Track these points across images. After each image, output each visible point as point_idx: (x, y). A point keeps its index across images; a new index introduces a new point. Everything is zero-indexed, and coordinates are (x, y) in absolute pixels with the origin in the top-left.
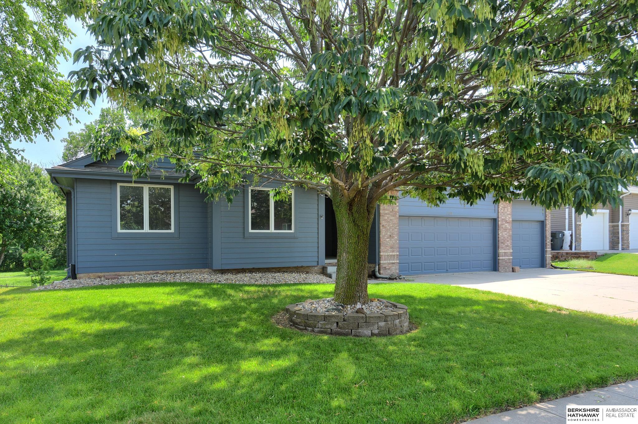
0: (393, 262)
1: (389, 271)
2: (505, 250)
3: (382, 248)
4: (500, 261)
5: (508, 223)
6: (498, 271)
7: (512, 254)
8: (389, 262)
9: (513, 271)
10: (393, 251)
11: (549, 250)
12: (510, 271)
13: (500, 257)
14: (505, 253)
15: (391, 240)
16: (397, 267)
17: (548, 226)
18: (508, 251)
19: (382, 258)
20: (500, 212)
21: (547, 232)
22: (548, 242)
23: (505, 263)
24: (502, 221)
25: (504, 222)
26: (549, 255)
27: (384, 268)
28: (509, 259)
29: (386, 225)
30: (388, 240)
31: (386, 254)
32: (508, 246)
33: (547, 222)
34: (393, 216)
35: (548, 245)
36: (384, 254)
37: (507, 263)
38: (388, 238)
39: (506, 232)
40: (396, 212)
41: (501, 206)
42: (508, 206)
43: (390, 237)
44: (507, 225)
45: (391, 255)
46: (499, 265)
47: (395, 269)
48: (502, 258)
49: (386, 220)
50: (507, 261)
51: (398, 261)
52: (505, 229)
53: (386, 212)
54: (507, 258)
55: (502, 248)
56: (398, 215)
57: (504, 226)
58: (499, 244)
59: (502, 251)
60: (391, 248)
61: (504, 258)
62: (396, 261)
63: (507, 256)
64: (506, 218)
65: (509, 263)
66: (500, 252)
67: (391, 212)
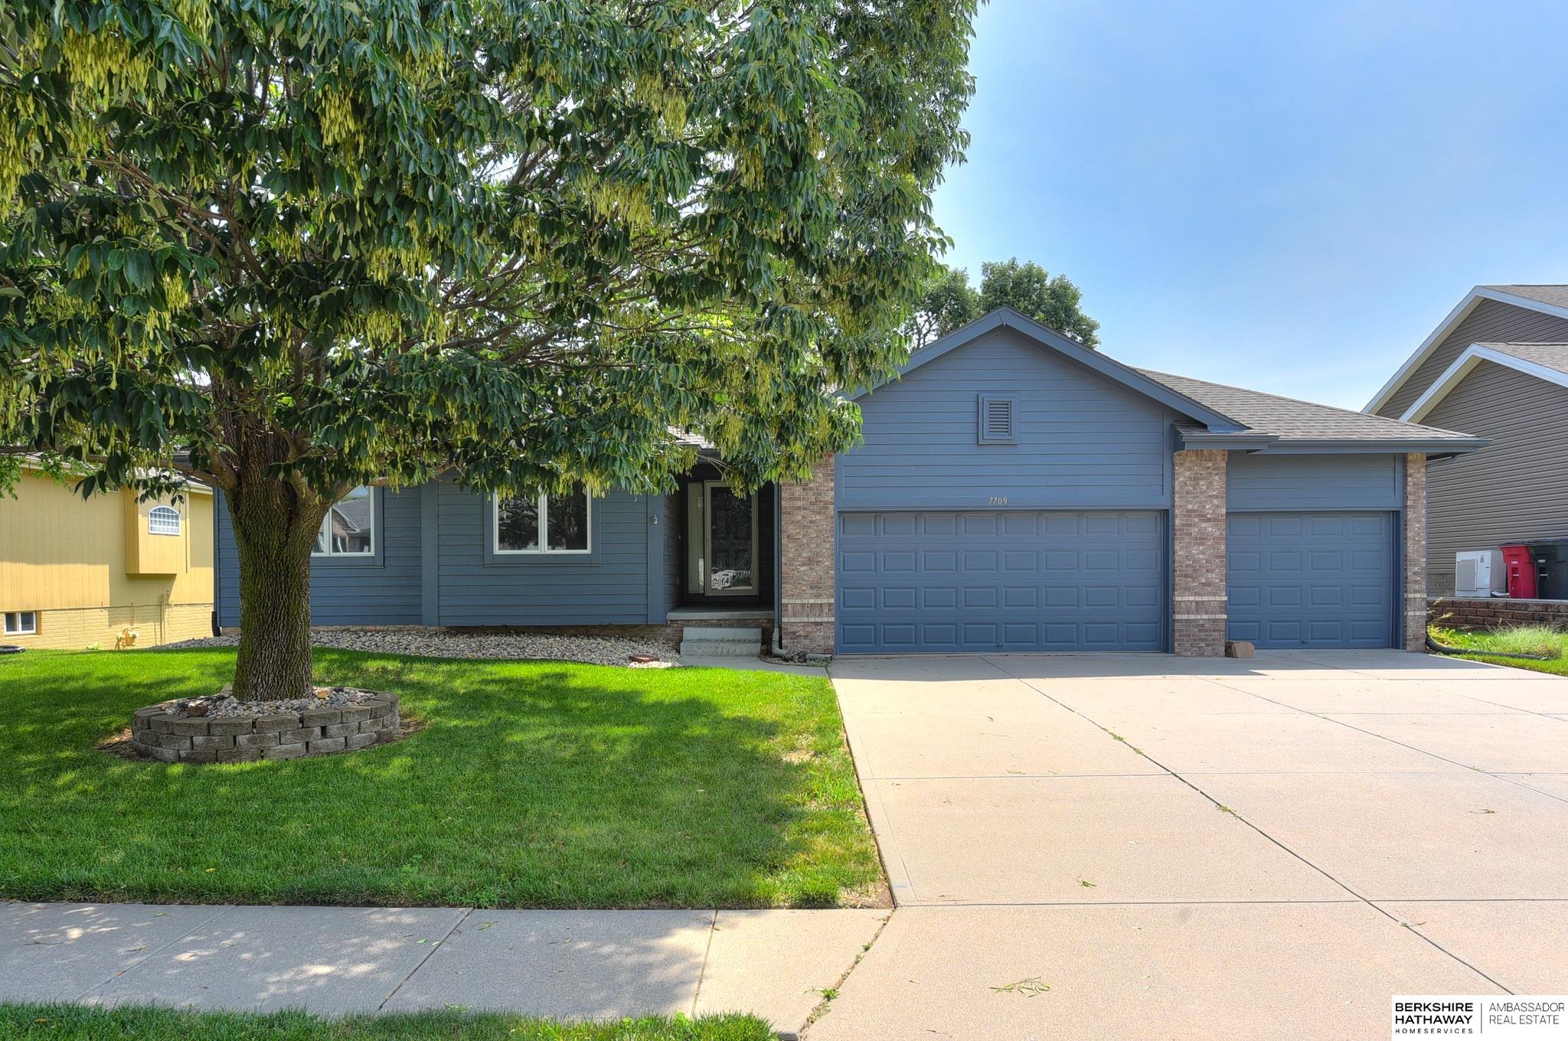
0: (819, 620)
1: (807, 642)
2: (1196, 594)
3: (787, 588)
4: (1177, 626)
5: (1209, 520)
6: (1173, 651)
7: (1226, 607)
8: (806, 620)
9: (1229, 652)
10: (819, 596)
11: (1418, 595)
12: (1216, 655)
13: (1179, 613)
14: (1197, 602)
15: (811, 569)
16: (831, 633)
17: (1414, 528)
18: (1211, 598)
19: (786, 610)
20: (1178, 493)
21: (1409, 543)
22: (1414, 574)
23: (1196, 630)
24: (1185, 516)
25: (1196, 520)
26: (1418, 613)
27: (794, 633)
28: (1214, 621)
29: (799, 533)
30: (803, 569)
31: (799, 601)
32: (1208, 584)
33: (1410, 514)
34: (819, 513)
35: (1415, 582)
36: (791, 601)
37: (1206, 631)
38: (804, 565)
39: (1205, 547)
40: (826, 503)
41: (1183, 475)
42: (1211, 474)
43: (810, 562)
44: (1209, 528)
45: (812, 604)
46: (1177, 637)
47: (825, 637)
48: (1185, 617)
49: (798, 522)
50: (1207, 626)
51: (832, 619)
52: (1196, 539)
53: (799, 504)
54: (1205, 617)
55: (1187, 589)
56: (831, 510)
57: (1194, 530)
58: (1177, 579)
59: (1186, 598)
60: (811, 588)
61: (1192, 617)
62: (826, 619)
63: (1207, 613)
64: (1205, 507)
65: (1214, 631)
66: (1180, 602)
67: (811, 503)
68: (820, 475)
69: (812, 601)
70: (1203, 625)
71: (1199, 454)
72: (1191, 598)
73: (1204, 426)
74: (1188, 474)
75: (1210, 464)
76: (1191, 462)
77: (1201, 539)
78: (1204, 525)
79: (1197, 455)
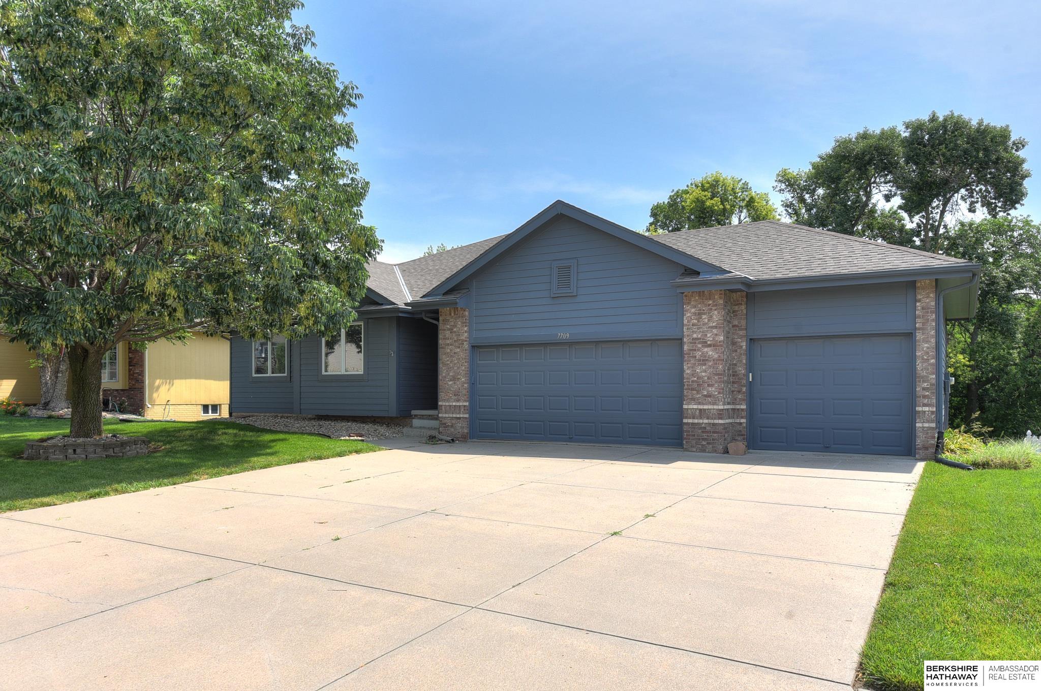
0: (458, 416)
1: (452, 429)
2: (699, 404)
3: (442, 395)
4: (685, 428)
5: (710, 346)
6: (682, 446)
8: (451, 416)
9: (726, 452)
10: (458, 401)
11: (926, 409)
12: (715, 451)
13: (686, 418)
14: (700, 410)
15: (455, 383)
16: (465, 424)
17: (923, 348)
18: (710, 407)
19: (441, 409)
20: (686, 325)
21: (918, 362)
22: (924, 389)
23: (700, 431)
24: (691, 343)
25: (700, 346)
26: (926, 425)
27: (445, 424)
28: (714, 424)
29: (448, 360)
30: (451, 383)
31: (447, 404)
32: (709, 396)
33: (919, 336)
34: (459, 347)
35: (924, 397)
36: (444, 404)
37: (707, 432)
38: (451, 380)
39: (707, 366)
40: (463, 341)
41: (690, 312)
42: (711, 309)
43: (454, 379)
44: (710, 352)
45: (455, 406)
46: (685, 436)
47: (462, 428)
48: (690, 421)
49: (448, 353)
50: (708, 428)
51: (467, 416)
52: (700, 360)
53: (448, 342)
54: (706, 421)
55: (693, 399)
56: (466, 346)
57: (698, 354)
58: (685, 392)
59: (691, 407)
60: (455, 395)
61: (696, 421)
62: (462, 416)
63: (708, 418)
64: (706, 335)
65: (714, 432)
66: (687, 409)
67: (455, 341)
68: (459, 323)
69: (454, 404)
70: (705, 428)
71: (701, 294)
72: (695, 407)
73: (698, 273)
74: (693, 310)
75: (711, 302)
76: (696, 301)
77: (704, 361)
78: (706, 350)
79: (699, 296)
